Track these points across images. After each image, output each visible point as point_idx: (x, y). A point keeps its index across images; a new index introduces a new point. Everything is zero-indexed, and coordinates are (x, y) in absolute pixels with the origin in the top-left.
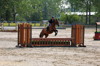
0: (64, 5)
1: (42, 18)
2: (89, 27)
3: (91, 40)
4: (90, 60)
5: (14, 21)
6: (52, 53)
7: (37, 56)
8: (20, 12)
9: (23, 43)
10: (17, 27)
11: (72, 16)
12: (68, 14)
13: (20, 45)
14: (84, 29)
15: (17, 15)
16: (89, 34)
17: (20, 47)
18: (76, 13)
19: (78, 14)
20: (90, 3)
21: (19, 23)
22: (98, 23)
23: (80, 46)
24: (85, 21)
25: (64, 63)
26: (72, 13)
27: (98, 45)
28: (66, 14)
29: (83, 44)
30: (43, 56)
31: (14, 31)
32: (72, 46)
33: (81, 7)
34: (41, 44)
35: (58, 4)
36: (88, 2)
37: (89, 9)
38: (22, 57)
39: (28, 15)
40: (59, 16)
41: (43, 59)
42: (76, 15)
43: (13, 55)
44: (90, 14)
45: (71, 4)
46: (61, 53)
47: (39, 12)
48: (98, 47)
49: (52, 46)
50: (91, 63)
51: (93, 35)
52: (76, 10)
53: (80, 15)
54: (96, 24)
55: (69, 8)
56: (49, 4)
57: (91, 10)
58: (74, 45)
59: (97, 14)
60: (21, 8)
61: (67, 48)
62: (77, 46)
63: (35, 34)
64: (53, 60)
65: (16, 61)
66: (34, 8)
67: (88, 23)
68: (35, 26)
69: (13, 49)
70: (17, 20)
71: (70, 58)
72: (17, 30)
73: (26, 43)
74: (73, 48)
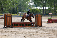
0: (30, 3)
1: (18, 11)
2: (45, 16)
3: (46, 23)
4: (45, 35)
5: (2, 12)
6: (24, 31)
7: (15, 33)
8: (5, 8)
9: (7, 25)
10: (4, 16)
11: (35, 10)
12: (33, 8)
13: (5, 26)
14: (42, 17)
15: (4, 9)
16: (45, 20)
17: (6, 27)
18: (38, 8)
19: (39, 9)
20: (45, 2)
21: (5, 14)
22: (50, 14)
23: (40, 27)
24: (43, 13)
25: (31, 37)
26: (35, 8)
27: (50, 26)
28: (32, 9)
29: (41, 25)
30: (19, 33)
31: (2, 18)
32: (35, 27)
33: (40, 4)
34: (18, 26)
35: (27, 3)
36: (44, 1)
37: (44, 6)
38: (6, 33)
39: (10, 9)
40: (28, 9)
41: (19, 34)
42: (38, 9)
43: (1, 32)
44: (45, 8)
45: (35, 2)
46: (29, 31)
47: (16, 7)
48: (50, 27)
49: (24, 27)
50: (46, 36)
51: (47, 20)
52: (37, 6)
53: (40, 9)
54: (49, 14)
55: (33, 5)
56: (22, 2)
57: (46, 6)
58: (36, 26)
59: (49, 8)
60: (6, 5)
61: (33, 28)
62: (38, 26)
63: (14, 20)
64: (25, 35)
65: (3, 36)
66: (14, 5)
67: (44, 13)
68: (14, 15)
69: (1, 29)
70: (4, 12)
71: (34, 34)
72: (4, 18)
73: (9, 25)
74: (36, 28)
